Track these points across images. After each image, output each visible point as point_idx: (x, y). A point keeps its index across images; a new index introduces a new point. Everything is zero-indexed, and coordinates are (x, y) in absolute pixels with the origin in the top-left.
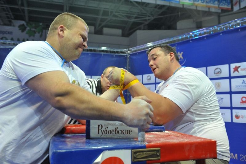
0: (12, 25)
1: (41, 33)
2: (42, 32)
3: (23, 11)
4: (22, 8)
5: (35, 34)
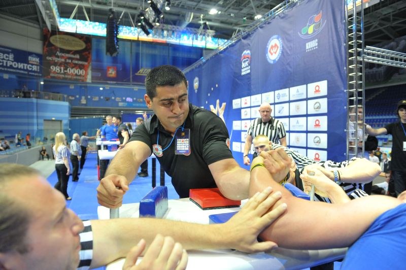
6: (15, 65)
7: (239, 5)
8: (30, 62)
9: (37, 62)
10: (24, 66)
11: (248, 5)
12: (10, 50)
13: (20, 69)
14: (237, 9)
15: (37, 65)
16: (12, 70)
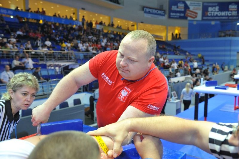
6: (219, 14)
8: (230, 10)
9: (235, 8)
10: (225, 13)
12: (216, 4)
13: (223, 16)
15: (235, 11)
16: (217, 18)
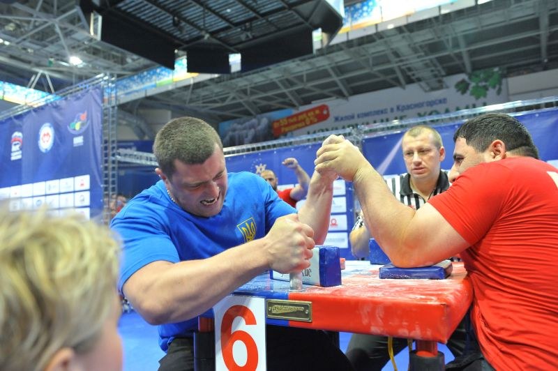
0: (444, 86)
1: (498, 86)
2: (500, 84)
3: (459, 56)
4: (457, 51)
5: (488, 92)
7: (42, 39)
11: (57, 41)
14: (37, 44)
